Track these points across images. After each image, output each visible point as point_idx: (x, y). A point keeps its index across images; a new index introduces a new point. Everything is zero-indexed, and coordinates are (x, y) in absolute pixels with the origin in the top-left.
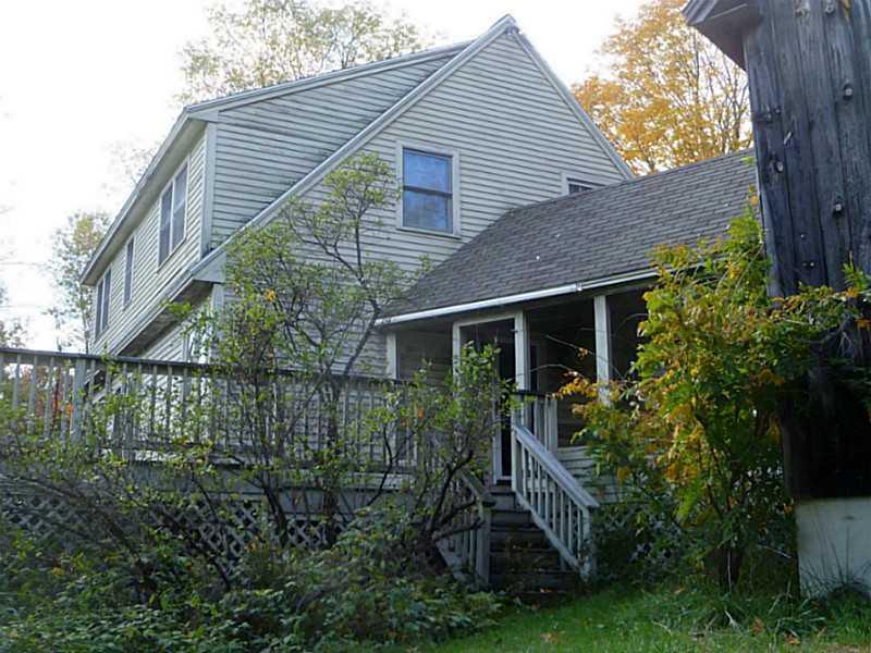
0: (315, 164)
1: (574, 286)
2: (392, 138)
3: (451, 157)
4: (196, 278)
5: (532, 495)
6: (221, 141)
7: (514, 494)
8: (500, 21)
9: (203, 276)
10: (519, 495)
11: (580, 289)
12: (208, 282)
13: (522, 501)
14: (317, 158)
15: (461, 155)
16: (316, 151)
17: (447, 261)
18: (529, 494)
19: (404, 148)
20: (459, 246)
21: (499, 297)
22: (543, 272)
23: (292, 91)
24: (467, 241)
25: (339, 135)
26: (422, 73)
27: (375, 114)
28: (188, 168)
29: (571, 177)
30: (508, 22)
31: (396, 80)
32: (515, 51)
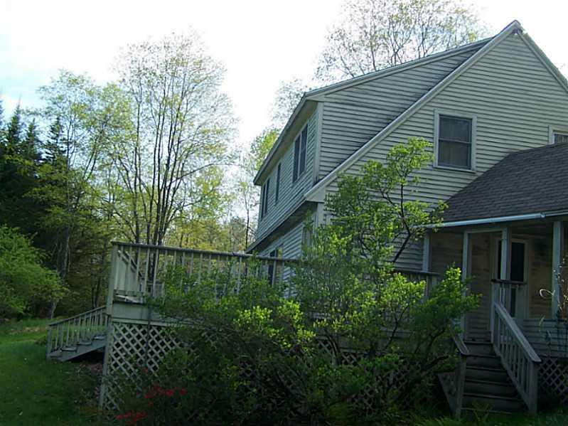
0: (385, 125)
1: (539, 214)
2: (432, 109)
3: (471, 119)
4: (308, 199)
5: (503, 346)
6: (325, 113)
7: (492, 345)
8: (509, 26)
9: (312, 198)
10: (494, 346)
11: (543, 216)
12: (314, 202)
13: (496, 350)
14: (385, 121)
15: (478, 118)
16: (385, 117)
17: (466, 187)
18: (501, 345)
19: (440, 115)
20: (475, 178)
21: (492, 217)
22: (522, 202)
23: (369, 79)
24: (480, 174)
25: (400, 106)
26: (456, 63)
27: (423, 91)
28: (309, 127)
29: (556, 129)
30: (515, 26)
31: (439, 68)
32: (518, 45)
